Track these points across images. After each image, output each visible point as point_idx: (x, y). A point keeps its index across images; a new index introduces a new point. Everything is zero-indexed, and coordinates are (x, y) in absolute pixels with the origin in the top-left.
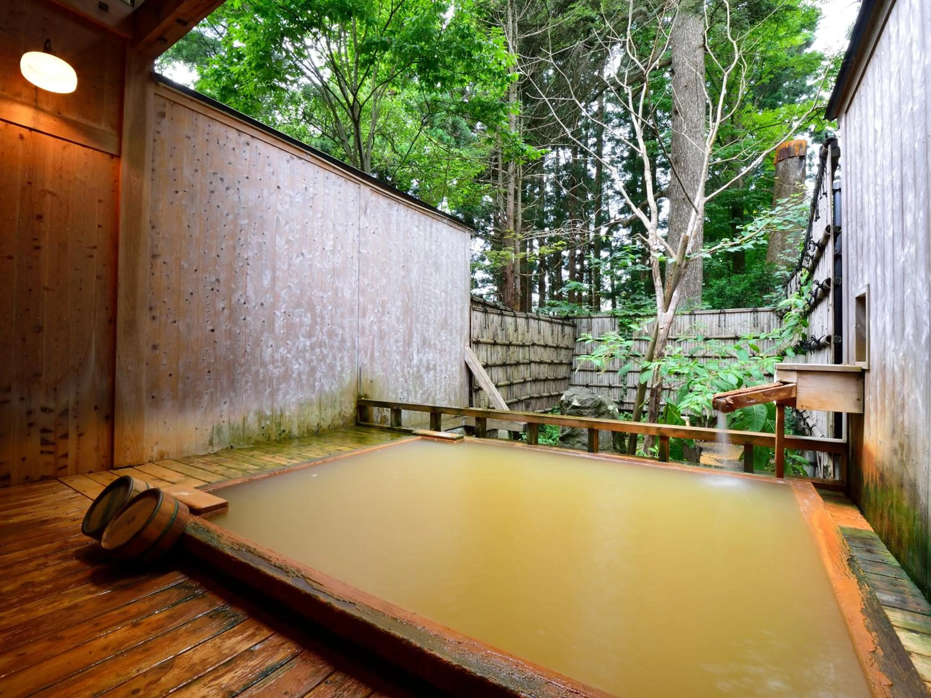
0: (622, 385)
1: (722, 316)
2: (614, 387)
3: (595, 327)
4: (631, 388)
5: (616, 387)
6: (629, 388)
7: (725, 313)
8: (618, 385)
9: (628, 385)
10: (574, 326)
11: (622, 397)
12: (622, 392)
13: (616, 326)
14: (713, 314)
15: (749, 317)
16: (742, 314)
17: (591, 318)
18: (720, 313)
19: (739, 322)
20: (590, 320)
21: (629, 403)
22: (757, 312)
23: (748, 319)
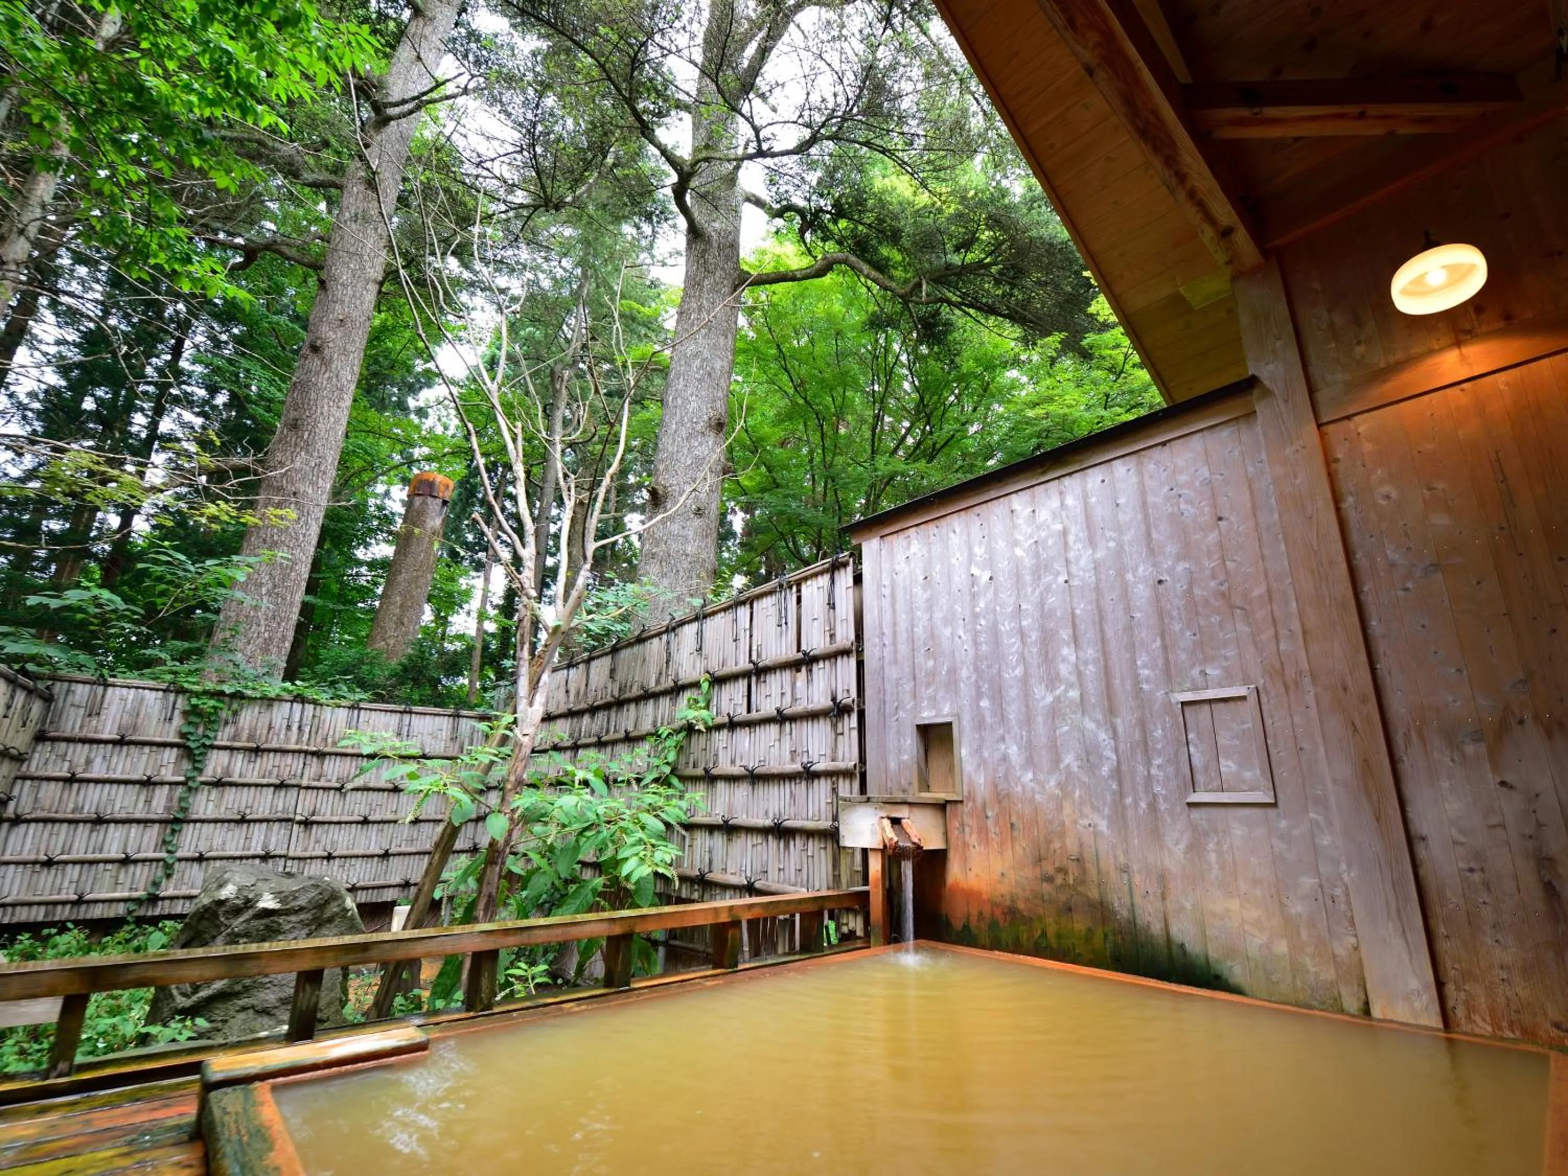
0: (164, 855)
1: (406, 718)
2: (136, 862)
3: (113, 709)
4: (187, 860)
5: (144, 861)
6: (180, 860)
7: (411, 712)
8: (151, 855)
9: (179, 854)
10: (48, 699)
11: (156, 884)
12: (160, 873)
13: (177, 712)
14: (392, 711)
15: (445, 723)
16: (437, 718)
17: (106, 685)
18: (405, 712)
19: (430, 731)
20: (100, 689)
21: (171, 898)
22: (459, 716)
23: (445, 726)
